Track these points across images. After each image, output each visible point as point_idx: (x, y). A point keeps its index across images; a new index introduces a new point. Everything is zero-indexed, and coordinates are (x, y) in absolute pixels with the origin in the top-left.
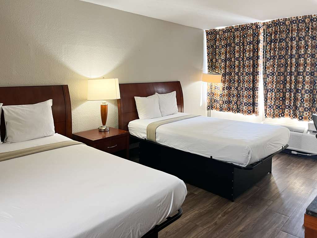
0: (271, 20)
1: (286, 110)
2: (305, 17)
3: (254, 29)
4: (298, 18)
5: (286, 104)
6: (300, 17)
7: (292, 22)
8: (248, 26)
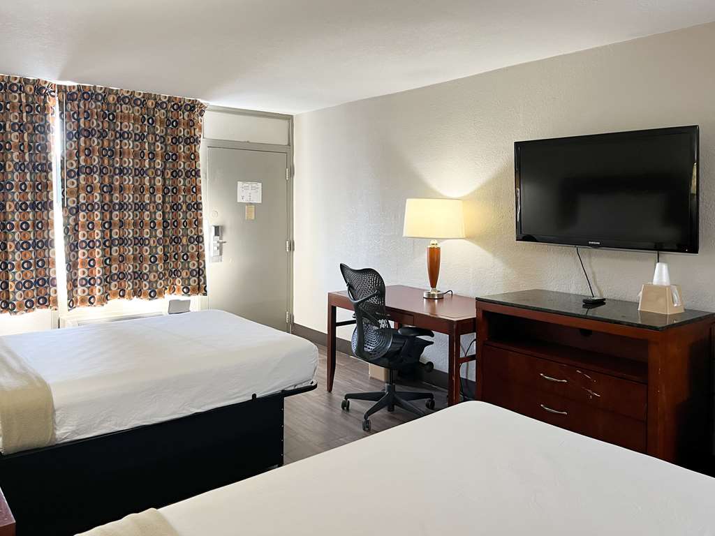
0: (76, 84)
1: (113, 283)
2: (147, 96)
3: (31, 93)
4: (136, 95)
5: (114, 272)
6: (140, 94)
7: (120, 99)
8: (16, 82)
